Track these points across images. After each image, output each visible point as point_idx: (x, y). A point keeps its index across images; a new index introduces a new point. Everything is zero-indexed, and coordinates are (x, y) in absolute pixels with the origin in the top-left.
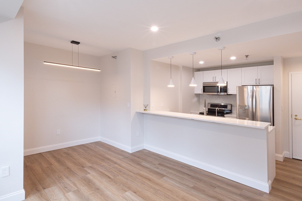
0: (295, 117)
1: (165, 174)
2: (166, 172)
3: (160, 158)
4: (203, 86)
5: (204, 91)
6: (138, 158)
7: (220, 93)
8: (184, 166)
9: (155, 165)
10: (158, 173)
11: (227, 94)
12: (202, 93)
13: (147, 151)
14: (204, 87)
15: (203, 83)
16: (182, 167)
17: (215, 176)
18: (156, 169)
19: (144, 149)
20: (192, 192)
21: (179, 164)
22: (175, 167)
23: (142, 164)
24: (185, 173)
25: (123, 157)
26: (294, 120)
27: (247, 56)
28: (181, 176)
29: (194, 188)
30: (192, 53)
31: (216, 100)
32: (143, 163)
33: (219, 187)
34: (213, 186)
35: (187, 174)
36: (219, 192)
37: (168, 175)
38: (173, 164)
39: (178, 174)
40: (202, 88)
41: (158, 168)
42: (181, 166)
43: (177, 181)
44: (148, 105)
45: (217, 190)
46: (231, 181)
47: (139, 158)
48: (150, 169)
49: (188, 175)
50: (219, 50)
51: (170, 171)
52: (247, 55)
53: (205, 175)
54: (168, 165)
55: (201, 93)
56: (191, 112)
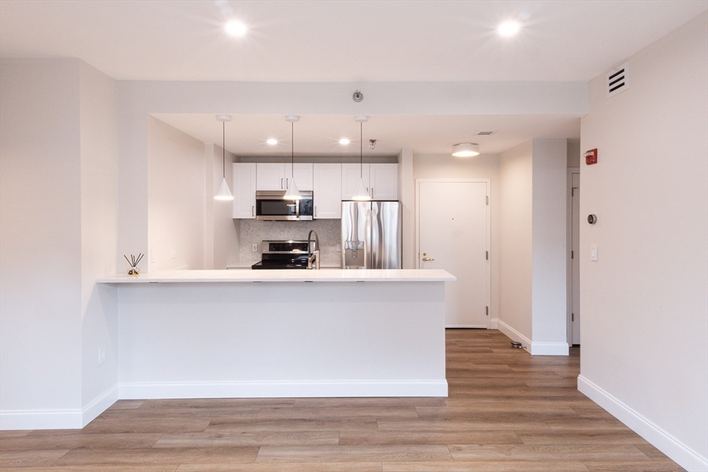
0: (423, 257)
1: (253, 442)
2: (251, 436)
3: (196, 407)
4: (257, 200)
5: (259, 212)
6: (128, 432)
7: (298, 217)
8: (278, 404)
9: (203, 431)
10: (234, 447)
11: (314, 220)
12: (254, 217)
13: (140, 404)
14: (259, 202)
15: (257, 191)
16: (275, 408)
17: (353, 400)
18: (217, 442)
19: (119, 401)
20: (349, 452)
21: (262, 405)
22: (260, 416)
23: (159, 446)
24: (295, 420)
25: (63, 453)
26: (421, 261)
27: (373, 141)
28: (295, 430)
29: (344, 443)
30: (291, 118)
31: (282, 233)
32: (160, 441)
33: (379, 419)
34: (370, 423)
35: (301, 420)
36: (389, 429)
37: (265, 442)
38: (248, 409)
39: (282, 429)
40: (254, 204)
41: (220, 436)
42: (271, 408)
43: (297, 446)
44: (141, 256)
45: (383, 426)
46: (386, 399)
47: (133, 432)
48: (201, 448)
49: (305, 420)
50: (356, 121)
51: (259, 429)
52: (374, 139)
53: (337, 407)
54: (238, 417)
55: (251, 217)
56: (228, 266)
